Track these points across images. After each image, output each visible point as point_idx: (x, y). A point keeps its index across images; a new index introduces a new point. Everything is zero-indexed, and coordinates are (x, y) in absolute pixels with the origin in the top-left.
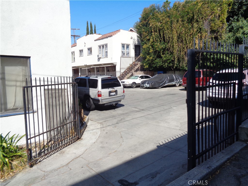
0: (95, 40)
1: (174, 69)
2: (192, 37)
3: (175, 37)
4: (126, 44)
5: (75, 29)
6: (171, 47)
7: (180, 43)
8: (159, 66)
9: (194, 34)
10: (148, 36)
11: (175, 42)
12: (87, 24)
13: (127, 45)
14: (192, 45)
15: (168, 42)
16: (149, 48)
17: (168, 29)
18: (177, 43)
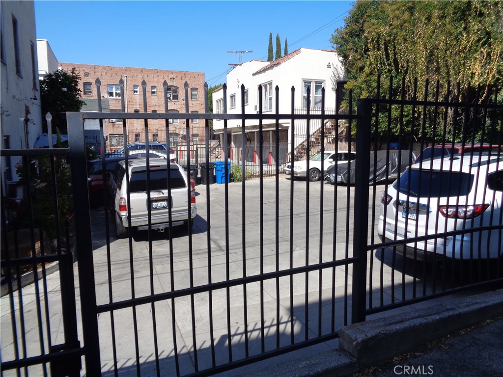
0: (254, 75)
1: (419, 139)
2: (465, 56)
3: (421, 58)
4: (314, 81)
5: (244, 52)
6: (411, 84)
7: (433, 75)
8: (382, 131)
9: (469, 51)
10: (360, 59)
11: (421, 73)
12: (271, 38)
13: (316, 82)
14: (464, 77)
15: (406, 72)
16: (360, 88)
17: (405, 40)
18: (424, 75)
